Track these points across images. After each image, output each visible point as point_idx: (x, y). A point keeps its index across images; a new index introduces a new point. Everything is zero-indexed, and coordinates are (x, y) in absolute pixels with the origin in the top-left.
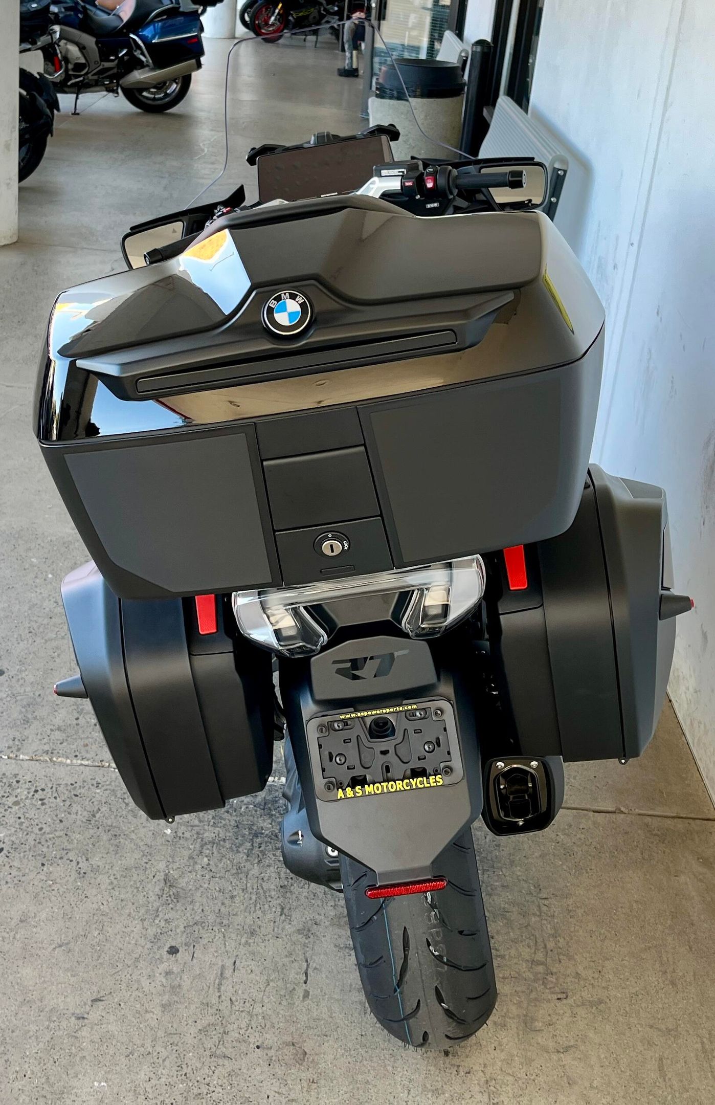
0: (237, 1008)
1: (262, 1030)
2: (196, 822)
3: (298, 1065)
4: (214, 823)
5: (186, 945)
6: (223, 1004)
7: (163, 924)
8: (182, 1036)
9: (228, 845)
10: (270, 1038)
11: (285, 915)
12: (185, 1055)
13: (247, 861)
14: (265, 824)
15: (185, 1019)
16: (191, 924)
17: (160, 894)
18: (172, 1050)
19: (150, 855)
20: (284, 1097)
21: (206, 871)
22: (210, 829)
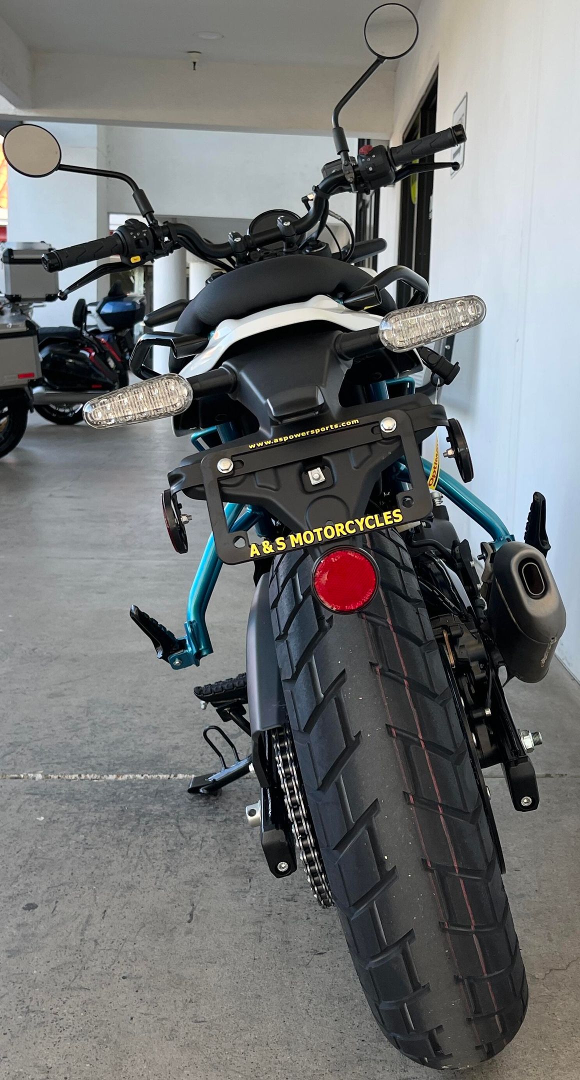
0: (103, 947)
1: (131, 964)
2: (76, 810)
3: (172, 990)
4: (96, 810)
5: (46, 901)
6: (85, 945)
7: (22, 887)
8: (29, 974)
9: (109, 824)
10: (140, 969)
11: (171, 871)
12: (29, 991)
13: (129, 834)
14: (155, 807)
15: (35, 960)
16: (56, 885)
17: (22, 864)
18: (14, 988)
19: (17, 836)
20: (152, 1016)
21: (81, 845)
22: (90, 813)
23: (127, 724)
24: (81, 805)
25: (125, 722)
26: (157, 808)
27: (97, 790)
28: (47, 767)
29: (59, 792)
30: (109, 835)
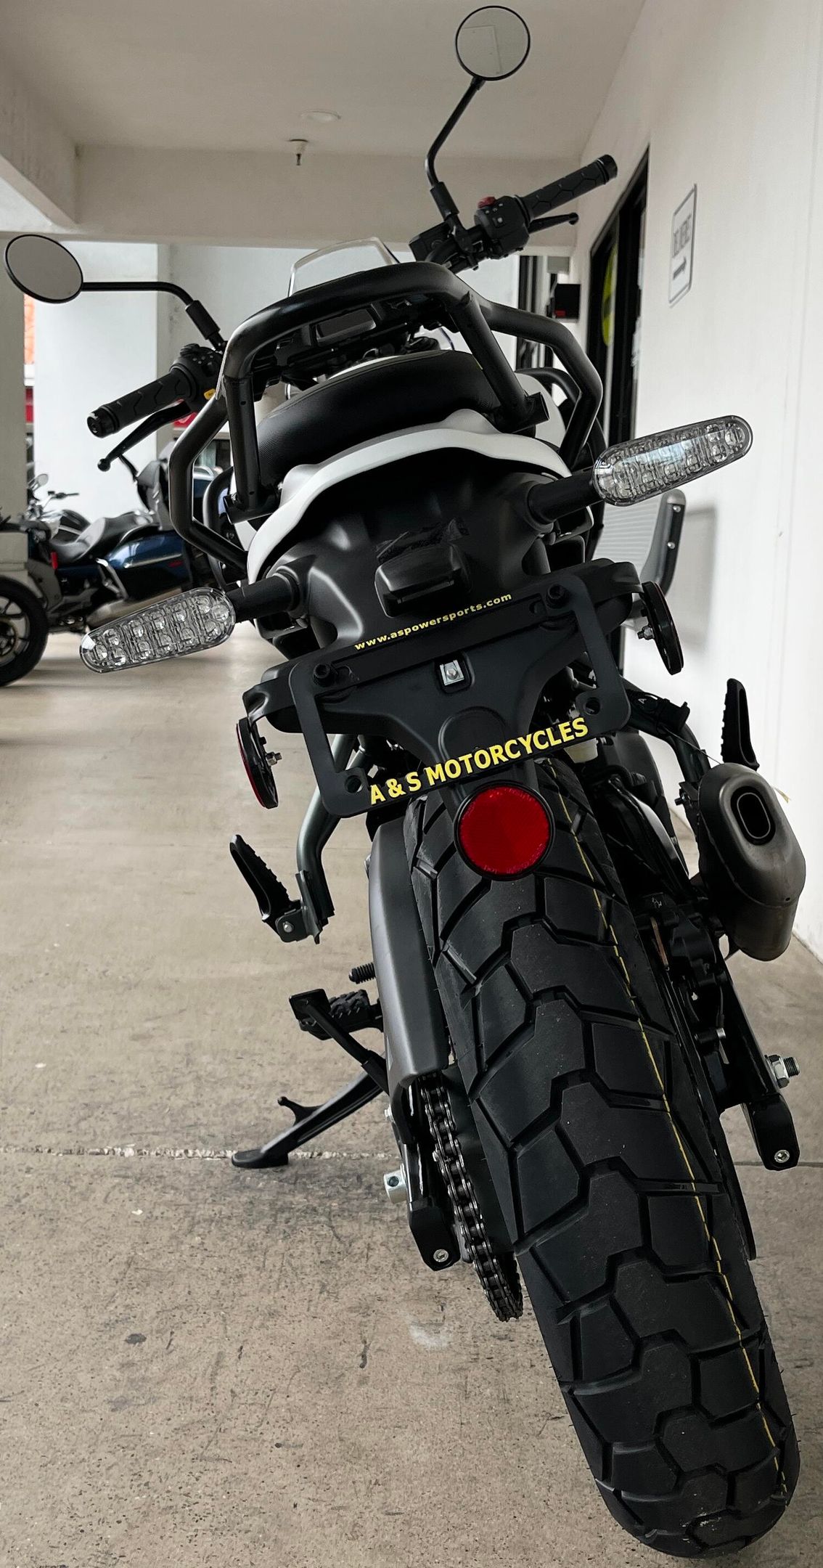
0: (243, 1401)
1: (286, 1425)
2: (185, 1200)
4: (214, 1200)
5: (158, 1332)
6: (218, 1396)
7: (120, 1310)
8: (144, 1437)
9: (234, 1221)
10: (299, 1433)
11: (328, 1292)
12: (147, 1460)
13: (264, 1237)
14: (297, 1198)
15: (150, 1416)
16: (168, 1308)
17: (119, 1277)
18: (125, 1455)
19: (107, 1237)
20: (323, 1504)
21: (198, 1251)
22: (207, 1206)
23: (246, 1078)
24: (193, 1193)
25: (240, 1076)
26: (299, 1199)
27: (212, 1173)
28: (140, 1139)
29: (160, 1174)
30: (236, 1237)
